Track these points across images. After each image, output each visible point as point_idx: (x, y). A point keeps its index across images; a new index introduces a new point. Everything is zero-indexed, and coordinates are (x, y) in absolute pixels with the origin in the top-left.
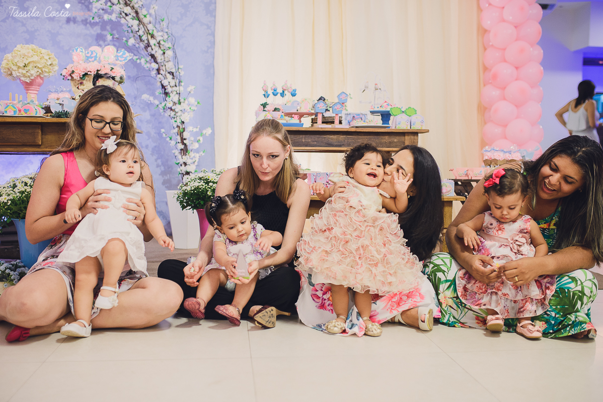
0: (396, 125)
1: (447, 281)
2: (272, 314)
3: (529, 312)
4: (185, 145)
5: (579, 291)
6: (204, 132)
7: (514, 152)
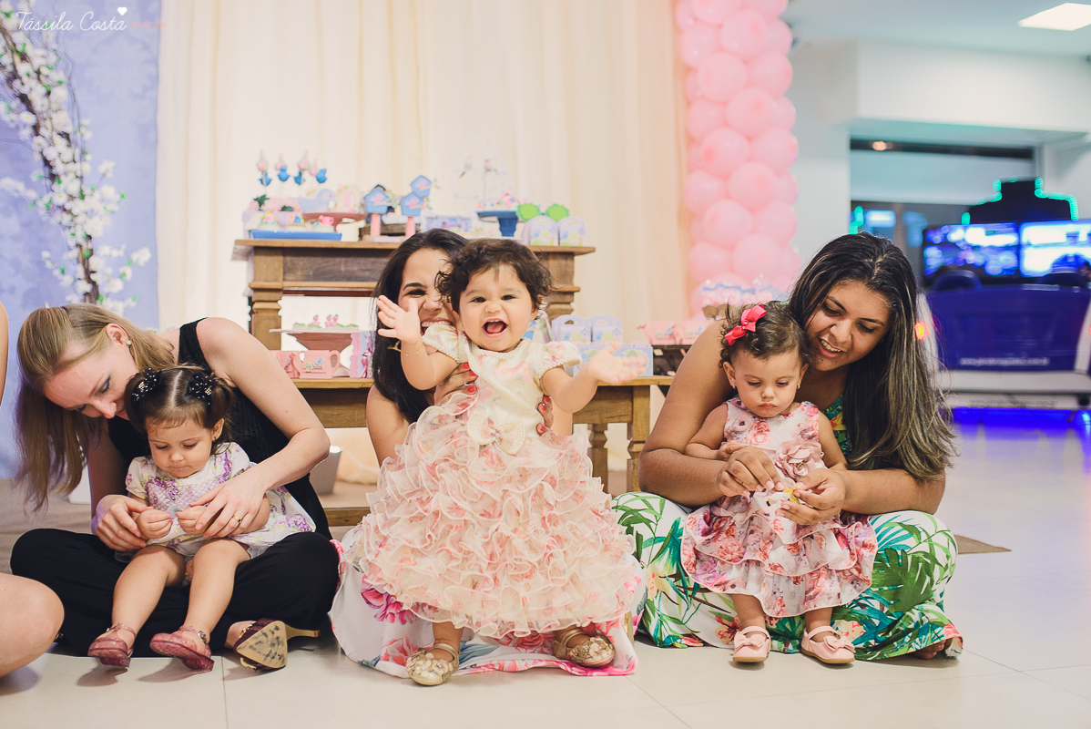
0: (530, 238)
1: (655, 540)
2: (278, 638)
3: (826, 596)
4: (94, 283)
5: (926, 554)
6: (135, 257)
7: (761, 291)
